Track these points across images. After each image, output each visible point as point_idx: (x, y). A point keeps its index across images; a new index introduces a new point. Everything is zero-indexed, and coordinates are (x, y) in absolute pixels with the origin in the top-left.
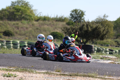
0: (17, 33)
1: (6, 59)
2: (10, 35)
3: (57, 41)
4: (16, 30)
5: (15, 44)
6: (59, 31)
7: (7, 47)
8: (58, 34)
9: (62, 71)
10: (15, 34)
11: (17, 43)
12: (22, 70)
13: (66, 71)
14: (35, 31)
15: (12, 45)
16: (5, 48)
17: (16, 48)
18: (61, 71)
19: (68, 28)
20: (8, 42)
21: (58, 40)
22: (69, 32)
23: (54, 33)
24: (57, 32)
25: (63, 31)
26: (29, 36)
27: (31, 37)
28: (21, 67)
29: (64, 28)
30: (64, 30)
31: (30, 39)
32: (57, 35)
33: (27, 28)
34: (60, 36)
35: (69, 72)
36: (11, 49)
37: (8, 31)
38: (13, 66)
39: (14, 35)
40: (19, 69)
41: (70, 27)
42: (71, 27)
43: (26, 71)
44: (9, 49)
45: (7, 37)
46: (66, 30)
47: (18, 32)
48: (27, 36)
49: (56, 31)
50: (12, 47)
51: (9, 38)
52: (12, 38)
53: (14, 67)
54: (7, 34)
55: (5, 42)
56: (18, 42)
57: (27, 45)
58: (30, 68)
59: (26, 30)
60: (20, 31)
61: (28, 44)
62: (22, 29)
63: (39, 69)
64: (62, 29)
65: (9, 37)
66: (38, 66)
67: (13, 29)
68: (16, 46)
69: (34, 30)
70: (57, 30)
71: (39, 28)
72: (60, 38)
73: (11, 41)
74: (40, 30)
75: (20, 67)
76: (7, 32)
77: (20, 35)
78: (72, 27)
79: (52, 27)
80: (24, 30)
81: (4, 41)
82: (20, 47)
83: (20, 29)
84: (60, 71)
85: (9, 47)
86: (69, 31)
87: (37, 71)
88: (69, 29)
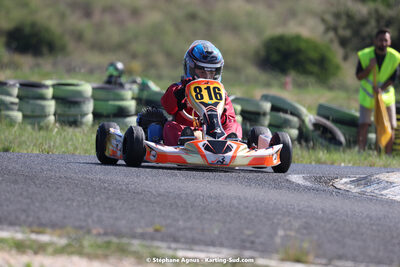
0: (79, 37)
1: (16, 182)
2: (45, 50)
3: (299, 86)
4: (75, 21)
5: (68, 102)
6: (307, 30)
7: (25, 117)
8: (303, 46)
9: (317, 256)
10: (71, 45)
11: (80, 94)
12: (99, 247)
13: (340, 257)
14: (179, 30)
15: (51, 106)
16: (12, 122)
17: (75, 123)
18: (311, 258)
19: (358, 17)
20: (30, 91)
21: (302, 79)
22: (363, 39)
23: (281, 39)
24: (298, 38)
25: (331, 34)
26: (147, 55)
27: (160, 59)
28: (94, 232)
29: (337, 16)
30: (335, 29)
31: (153, 72)
32: (299, 51)
33: (135, 13)
34: (314, 55)
35: (354, 259)
36: (47, 128)
37: (33, 25)
38: (54, 226)
39: (63, 49)
40: (86, 243)
41: (370, 14)
42: (377, 11)
43: (123, 251)
44: (33, 124)
45: (26, 61)
46: (345, 28)
47: (89, 34)
48: (134, 56)
49: (293, 29)
50: (52, 118)
51: (38, 65)
52: (55, 64)
53: (58, 232)
54: (28, 41)
55: (15, 91)
56: (87, 88)
57: (131, 105)
58: (143, 236)
59: (131, 24)
60: (99, 28)
61: (139, 100)
62: (108, 18)
63: (192, 243)
64: (323, 20)
65: (41, 61)
66: (189, 224)
67: (63, 16)
68: (73, 111)
69: (176, 23)
70: (302, 24)
71: (202, 13)
72: (315, 69)
73: (49, 82)
74: (209, 25)
75: (89, 232)
76: (27, 30)
77: (99, 47)
78: (382, 9)
79: (270, 6)
80: (120, 23)
81: (11, 82)
82: (96, 115)
83: (97, 17)
84: (307, 254)
85: (35, 118)
86: (365, 31)
87: (180, 253)
88: (364, 23)
